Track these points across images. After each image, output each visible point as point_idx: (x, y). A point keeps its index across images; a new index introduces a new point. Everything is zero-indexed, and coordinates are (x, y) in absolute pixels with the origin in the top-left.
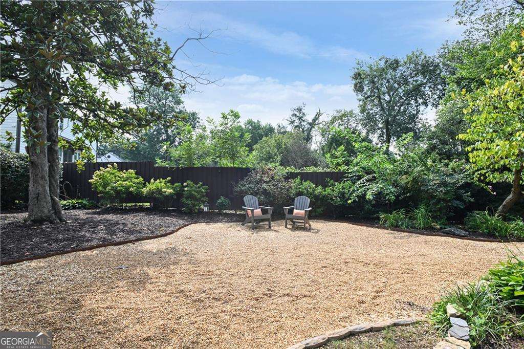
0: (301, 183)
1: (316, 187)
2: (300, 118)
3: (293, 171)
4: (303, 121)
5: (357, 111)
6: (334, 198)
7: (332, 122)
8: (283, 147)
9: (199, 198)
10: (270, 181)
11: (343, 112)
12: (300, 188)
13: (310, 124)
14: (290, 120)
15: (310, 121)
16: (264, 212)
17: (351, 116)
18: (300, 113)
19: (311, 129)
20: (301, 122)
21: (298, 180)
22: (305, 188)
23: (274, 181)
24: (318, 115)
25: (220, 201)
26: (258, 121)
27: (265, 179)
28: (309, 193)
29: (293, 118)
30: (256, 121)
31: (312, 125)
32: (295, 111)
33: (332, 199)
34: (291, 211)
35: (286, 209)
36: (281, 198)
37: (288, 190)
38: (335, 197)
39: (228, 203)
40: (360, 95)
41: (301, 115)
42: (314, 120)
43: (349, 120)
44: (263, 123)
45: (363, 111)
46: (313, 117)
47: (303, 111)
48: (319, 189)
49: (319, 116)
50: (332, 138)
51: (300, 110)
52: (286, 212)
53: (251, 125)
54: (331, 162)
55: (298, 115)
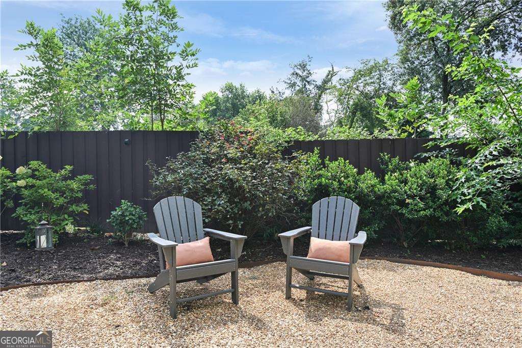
0: (323, 163)
1: (360, 172)
2: (303, 79)
3: (301, 138)
4: (308, 82)
5: (395, 60)
6: (407, 201)
7: (355, 79)
8: (279, 118)
9: (62, 206)
10: (244, 157)
11: (372, 63)
12: (320, 176)
13: (318, 87)
14: (289, 82)
15: (319, 83)
16: (220, 248)
17: (385, 70)
18: (304, 71)
19: (320, 96)
20: (305, 85)
21: (314, 158)
22: (334, 178)
23: (255, 157)
24: (331, 74)
25: (117, 212)
26: (241, 85)
27: (232, 152)
28: (344, 187)
29: (294, 79)
30: (238, 86)
31: (322, 88)
32: (295, 68)
33: (402, 203)
34: (302, 244)
35: (288, 238)
36: (273, 201)
37: (290, 182)
38: (409, 197)
39: (140, 218)
40: (399, 36)
41: (305, 74)
42: (325, 82)
43: (381, 75)
44: (250, 90)
45: (405, 60)
46: (324, 76)
47: (308, 67)
48: (369, 179)
49: (332, 77)
50: (356, 105)
51: (303, 67)
52: (288, 248)
53: (231, 92)
54: (390, 115)
55: (301, 74)
